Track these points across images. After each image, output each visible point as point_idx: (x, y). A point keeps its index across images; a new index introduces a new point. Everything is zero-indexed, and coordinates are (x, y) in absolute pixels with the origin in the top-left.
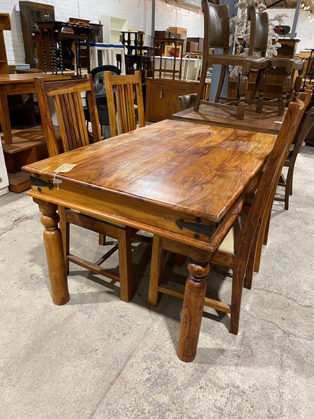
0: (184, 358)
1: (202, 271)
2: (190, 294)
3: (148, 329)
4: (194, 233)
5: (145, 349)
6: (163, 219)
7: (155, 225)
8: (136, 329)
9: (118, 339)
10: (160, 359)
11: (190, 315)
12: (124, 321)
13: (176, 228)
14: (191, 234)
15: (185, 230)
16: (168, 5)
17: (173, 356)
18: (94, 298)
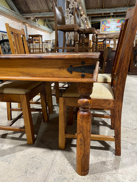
0: (83, 172)
1: (88, 102)
2: (82, 122)
3: (53, 161)
4: (81, 74)
5: (54, 174)
6: (58, 70)
7: (52, 76)
8: (45, 163)
9: (33, 173)
10: (66, 178)
11: (84, 138)
12: (35, 160)
13: (68, 74)
14: (79, 75)
15: (74, 74)
16: (33, 29)
17: (74, 174)
18: (12, 151)
